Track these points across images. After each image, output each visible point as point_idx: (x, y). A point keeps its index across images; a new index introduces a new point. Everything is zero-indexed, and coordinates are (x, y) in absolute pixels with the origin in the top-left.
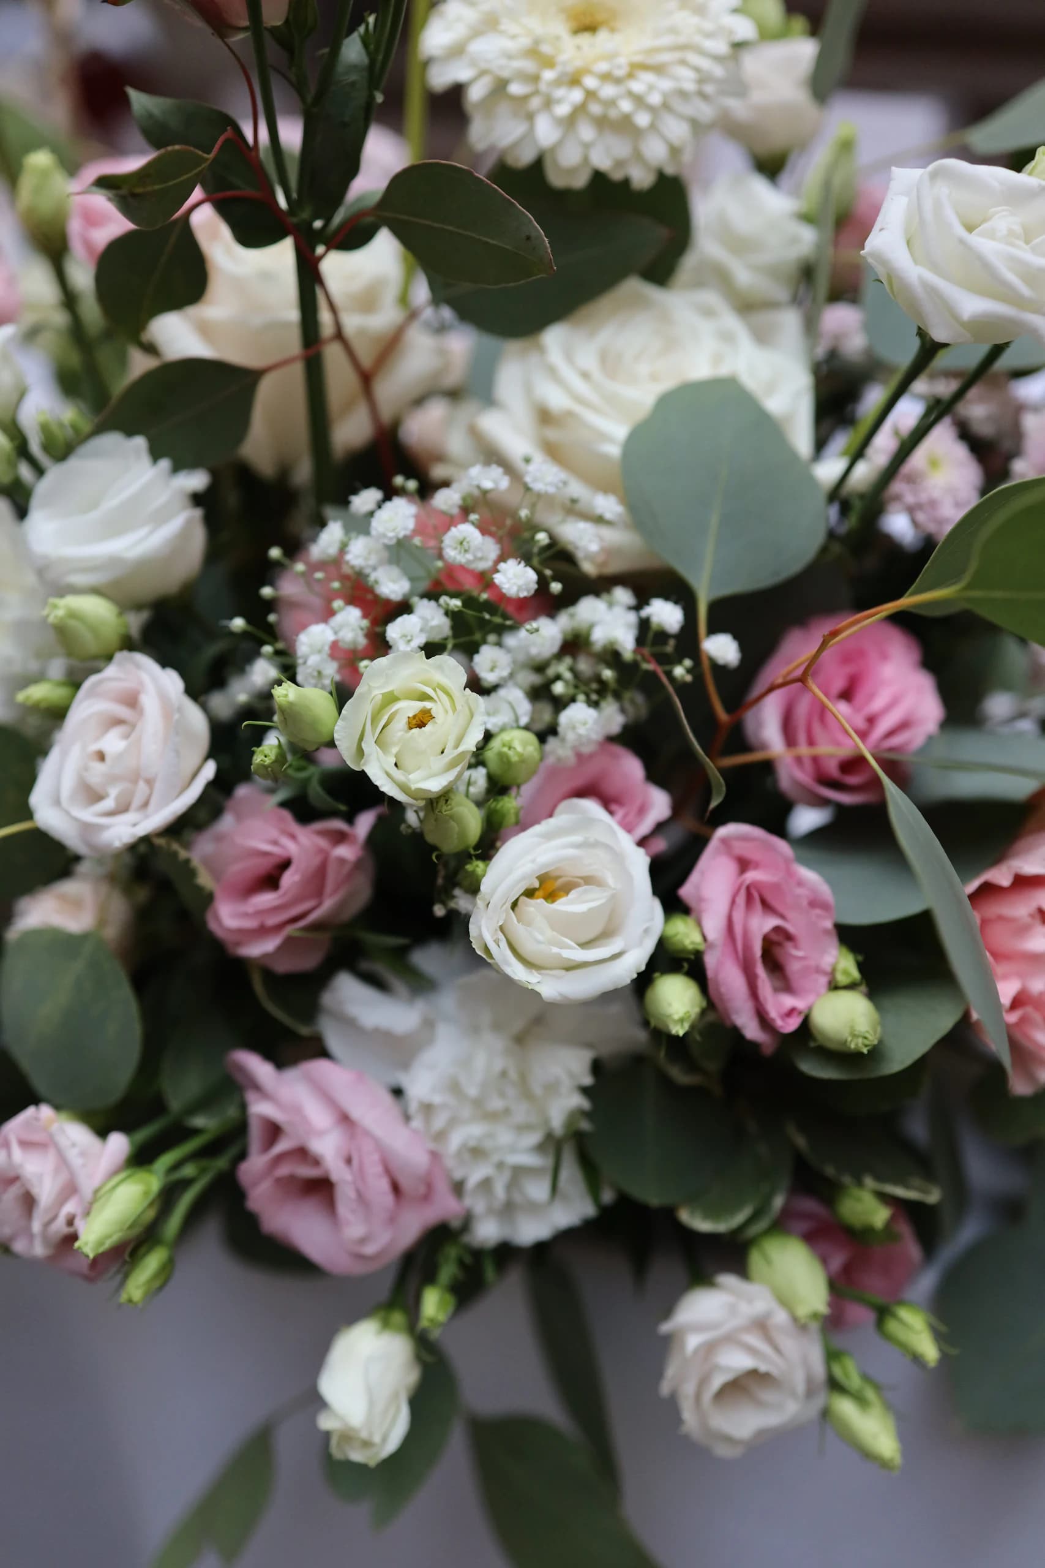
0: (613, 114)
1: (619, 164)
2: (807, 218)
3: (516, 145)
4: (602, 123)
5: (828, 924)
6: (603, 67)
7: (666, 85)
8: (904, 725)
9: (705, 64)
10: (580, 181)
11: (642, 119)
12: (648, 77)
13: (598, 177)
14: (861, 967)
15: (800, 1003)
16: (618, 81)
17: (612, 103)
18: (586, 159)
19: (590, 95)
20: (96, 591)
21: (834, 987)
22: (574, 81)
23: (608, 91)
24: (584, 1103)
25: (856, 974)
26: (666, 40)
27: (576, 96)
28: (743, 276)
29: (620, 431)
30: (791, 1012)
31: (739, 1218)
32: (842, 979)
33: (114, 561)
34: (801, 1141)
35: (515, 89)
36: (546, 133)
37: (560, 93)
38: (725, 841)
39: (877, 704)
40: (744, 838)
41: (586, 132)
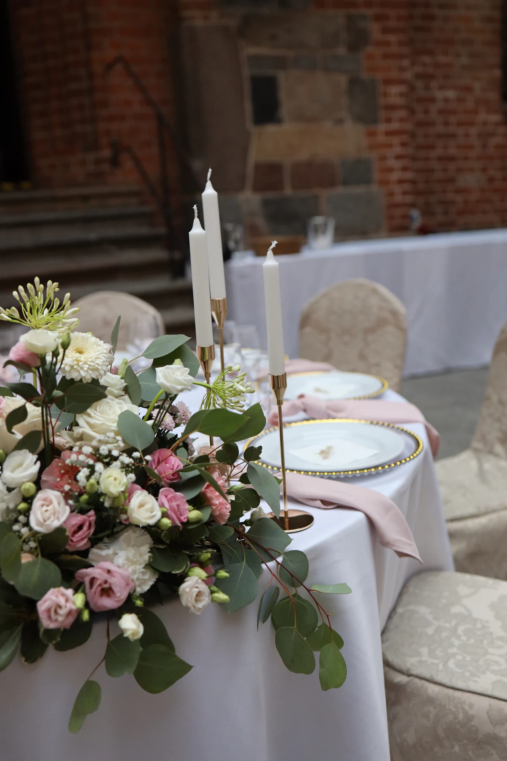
0: (94, 368)
1: (97, 376)
2: (122, 378)
3: (77, 377)
4: (93, 370)
5: (185, 500)
6: (90, 360)
7: (101, 360)
8: (178, 466)
9: (105, 355)
10: (90, 381)
11: (100, 368)
12: (98, 360)
13: (93, 379)
14: (193, 506)
15: (186, 516)
16: (94, 362)
17: (94, 366)
18: (91, 376)
19: (89, 365)
20: (27, 482)
21: (190, 511)
22: (85, 363)
23: (92, 364)
24: (150, 554)
25: (193, 508)
26: (98, 353)
27: (87, 366)
28: (116, 392)
29: (115, 425)
30: (185, 518)
31: (184, 568)
32: (191, 509)
33: (31, 474)
34: (187, 552)
35: (75, 367)
36: (83, 374)
37: (84, 366)
38: (162, 492)
39: (173, 463)
40: (165, 490)
41: (90, 372)
